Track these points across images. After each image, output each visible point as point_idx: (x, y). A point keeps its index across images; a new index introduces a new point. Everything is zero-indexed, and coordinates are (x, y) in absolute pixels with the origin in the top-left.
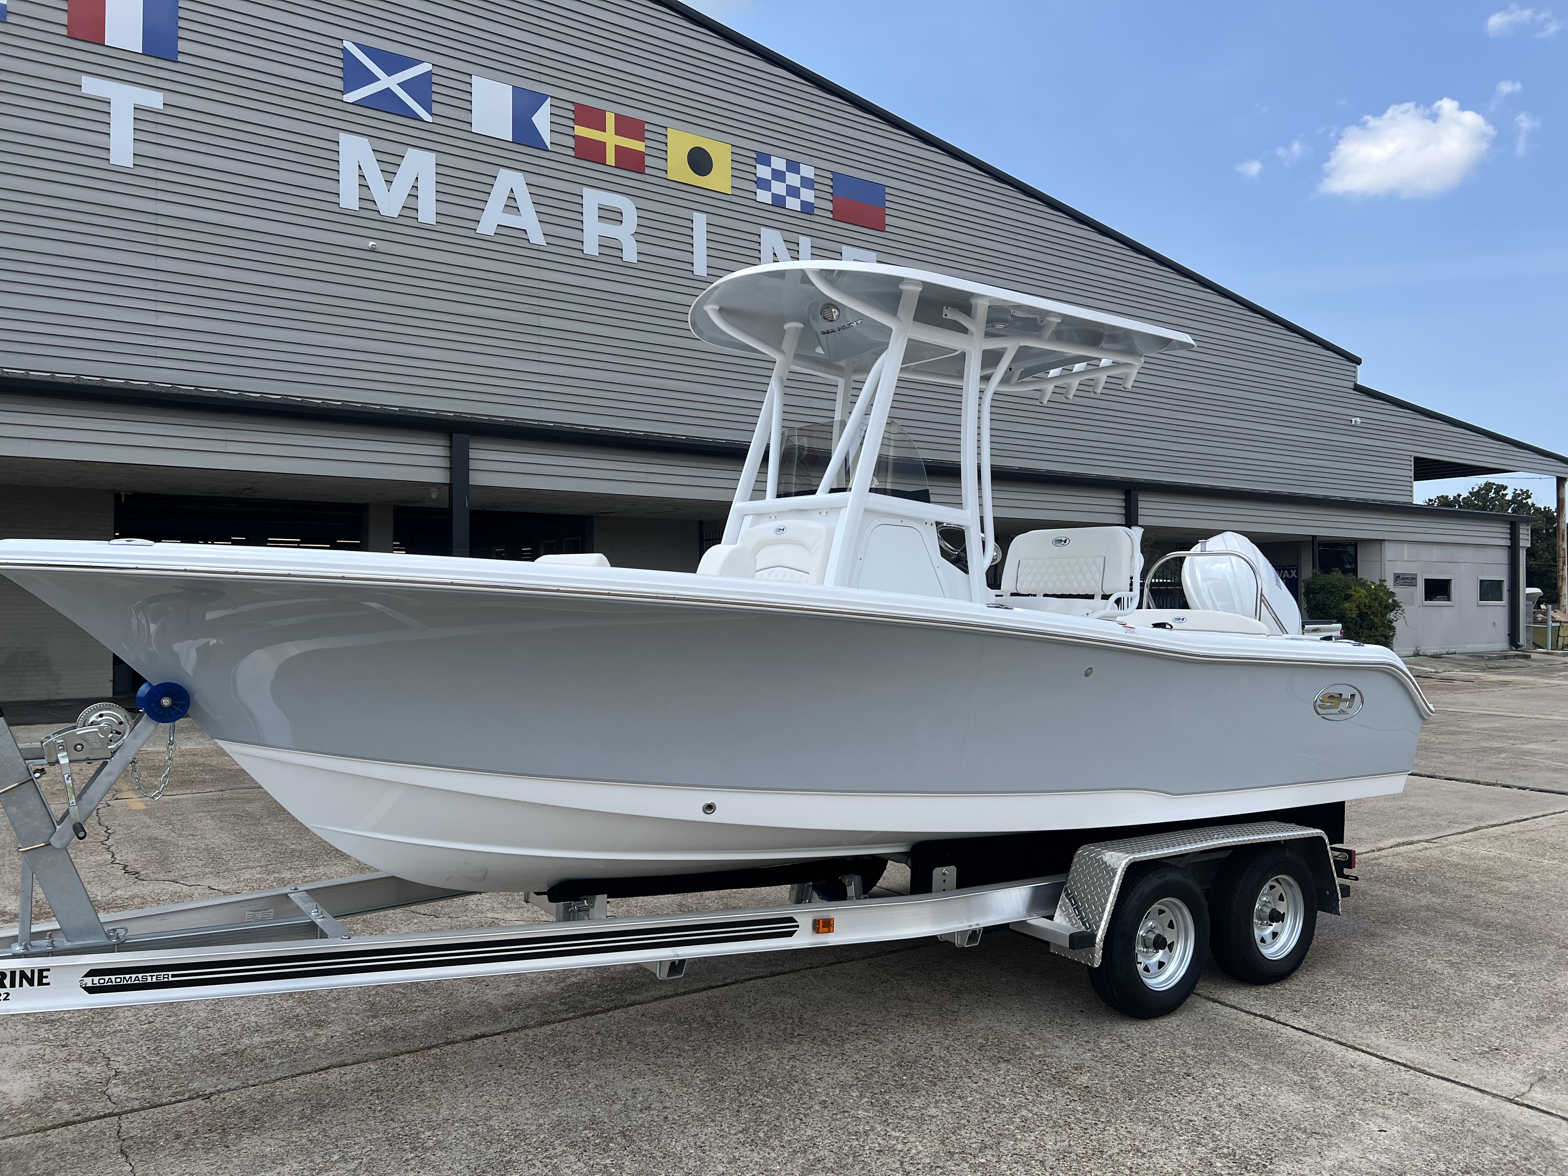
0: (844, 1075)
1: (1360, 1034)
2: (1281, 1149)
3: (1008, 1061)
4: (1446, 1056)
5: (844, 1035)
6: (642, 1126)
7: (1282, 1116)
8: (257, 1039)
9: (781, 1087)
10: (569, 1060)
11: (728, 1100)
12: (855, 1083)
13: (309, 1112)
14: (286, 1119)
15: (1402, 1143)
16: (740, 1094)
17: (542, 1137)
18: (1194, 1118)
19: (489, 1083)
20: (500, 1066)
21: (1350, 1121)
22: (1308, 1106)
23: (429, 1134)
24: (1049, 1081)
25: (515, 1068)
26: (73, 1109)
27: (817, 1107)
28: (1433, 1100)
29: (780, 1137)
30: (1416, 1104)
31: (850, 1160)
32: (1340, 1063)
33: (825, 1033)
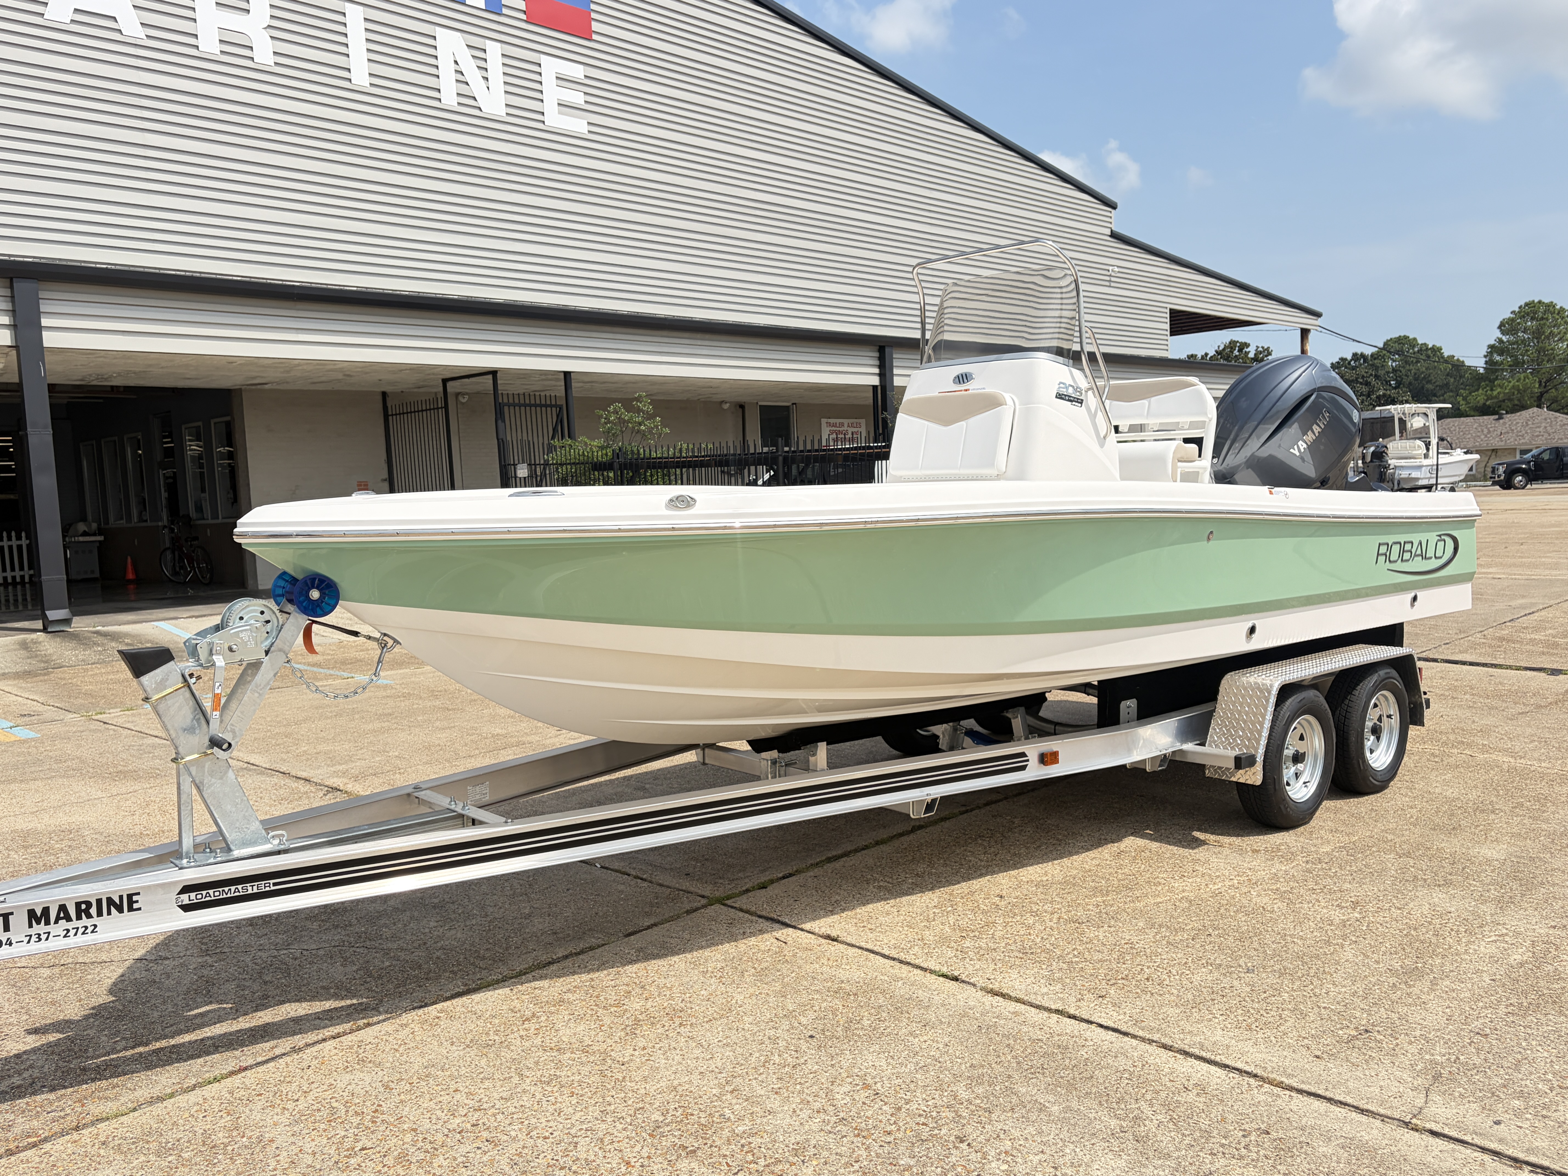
1: (1188, 1028)
4: (1304, 1051)
28: (1303, 1139)
32: (1169, 1084)
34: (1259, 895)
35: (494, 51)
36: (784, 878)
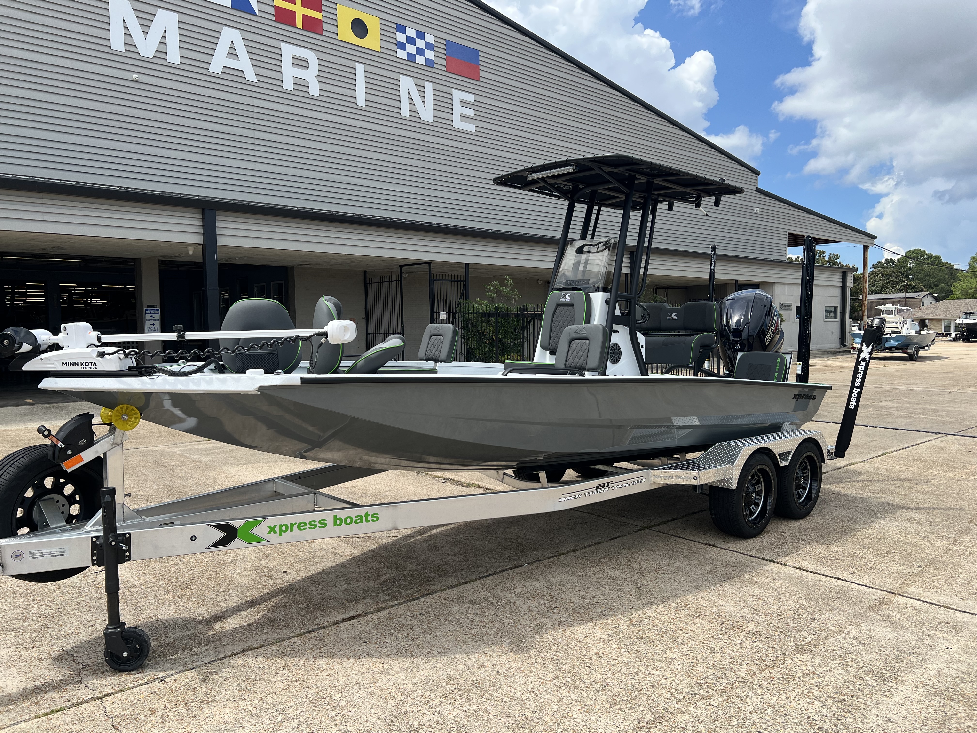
0: (600, 633)
2: (898, 665)
3: (699, 617)
5: (584, 605)
6: (485, 679)
7: (885, 642)
8: (179, 634)
9: (564, 645)
10: (411, 635)
11: (533, 657)
12: (610, 638)
13: (244, 685)
14: (229, 692)
15: (965, 655)
16: (540, 652)
17: (420, 692)
18: (835, 648)
19: (363, 655)
20: (365, 642)
21: (927, 643)
22: (896, 635)
23: (339, 695)
24: (732, 630)
25: (376, 643)
26: (62, 697)
27: (595, 657)
29: (581, 680)
30: (958, 629)
31: (637, 693)
33: (571, 604)
34: (911, 538)
35: (429, 87)
36: (672, 520)
